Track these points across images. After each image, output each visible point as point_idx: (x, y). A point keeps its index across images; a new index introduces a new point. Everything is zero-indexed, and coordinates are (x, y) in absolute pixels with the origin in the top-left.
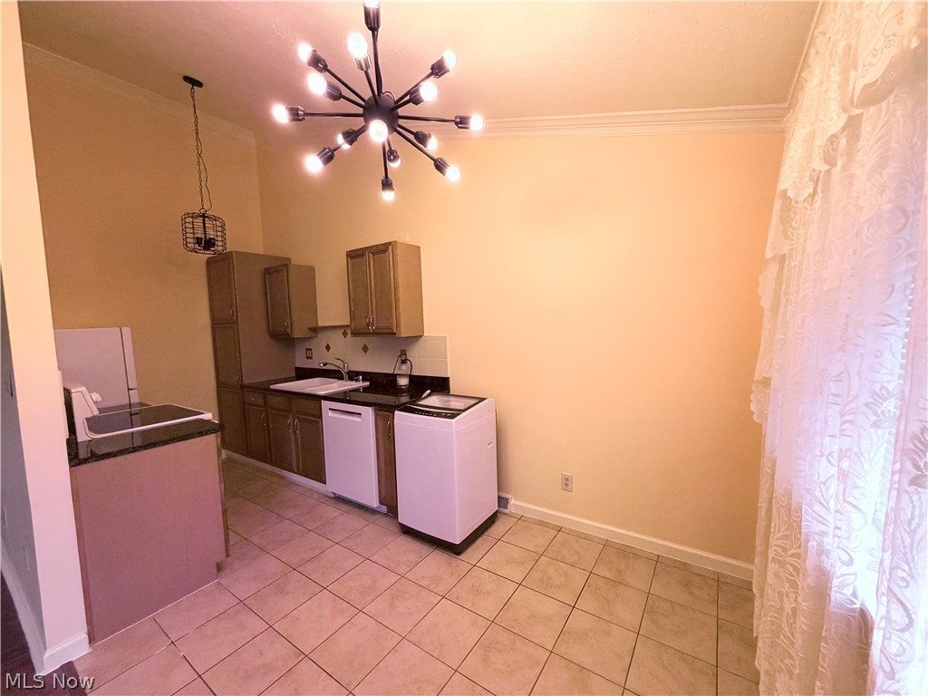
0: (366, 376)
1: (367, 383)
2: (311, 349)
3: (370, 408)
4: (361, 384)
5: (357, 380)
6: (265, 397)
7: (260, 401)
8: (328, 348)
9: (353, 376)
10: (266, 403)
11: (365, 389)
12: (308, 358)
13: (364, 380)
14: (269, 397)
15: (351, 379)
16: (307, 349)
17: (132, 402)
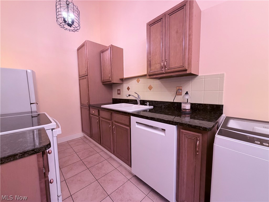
0: (151, 103)
1: (152, 107)
2: (120, 90)
3: (175, 126)
4: (147, 107)
5: (146, 105)
6: (99, 111)
7: (97, 114)
8: (128, 89)
9: (143, 103)
10: (99, 115)
11: (150, 111)
12: (118, 94)
13: (150, 105)
14: (100, 111)
15: (141, 104)
16: (118, 90)
17: (32, 111)
